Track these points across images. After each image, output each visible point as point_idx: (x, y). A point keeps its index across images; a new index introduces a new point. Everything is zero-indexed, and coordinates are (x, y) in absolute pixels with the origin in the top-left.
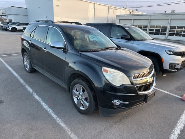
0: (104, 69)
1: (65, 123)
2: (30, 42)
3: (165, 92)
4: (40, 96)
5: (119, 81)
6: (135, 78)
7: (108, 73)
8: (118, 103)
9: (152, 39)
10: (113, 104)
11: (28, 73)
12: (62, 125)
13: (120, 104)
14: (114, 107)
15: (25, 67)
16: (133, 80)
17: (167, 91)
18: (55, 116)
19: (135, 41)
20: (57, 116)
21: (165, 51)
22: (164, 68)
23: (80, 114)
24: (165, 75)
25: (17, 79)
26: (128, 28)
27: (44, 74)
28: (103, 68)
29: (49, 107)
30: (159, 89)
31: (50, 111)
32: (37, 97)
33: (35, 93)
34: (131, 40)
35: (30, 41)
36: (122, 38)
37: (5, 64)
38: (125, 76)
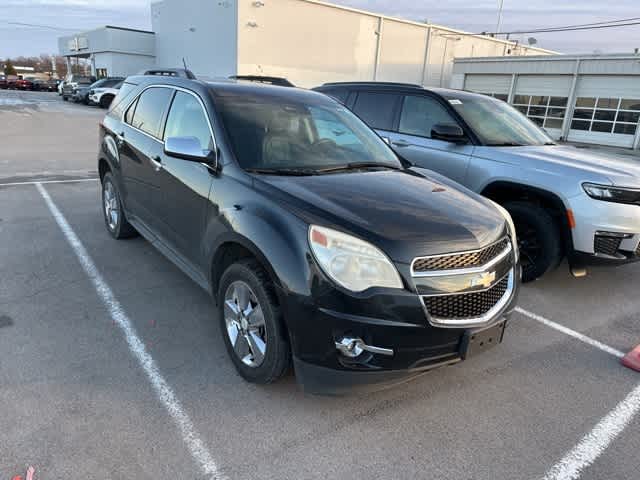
0: (314, 231)
1: (184, 405)
2: (121, 138)
3: (567, 331)
4: (128, 314)
5: (364, 274)
6: (421, 270)
7: (326, 244)
8: (359, 350)
9: (549, 141)
10: (339, 352)
11: (114, 237)
12: (174, 408)
13: (365, 353)
14: (341, 361)
15: (108, 220)
16: (413, 274)
17: (577, 331)
18: (157, 380)
19: (478, 147)
20: (163, 381)
21: (582, 184)
22: (577, 247)
23: (242, 379)
24: (582, 274)
25: (76, 257)
26: (460, 103)
27: (154, 244)
28: (313, 228)
29: (148, 350)
30: (546, 322)
31: (148, 363)
32: (119, 316)
33: (118, 303)
34: (465, 144)
35: (122, 135)
36: (434, 136)
37: (52, 206)
38: (385, 259)
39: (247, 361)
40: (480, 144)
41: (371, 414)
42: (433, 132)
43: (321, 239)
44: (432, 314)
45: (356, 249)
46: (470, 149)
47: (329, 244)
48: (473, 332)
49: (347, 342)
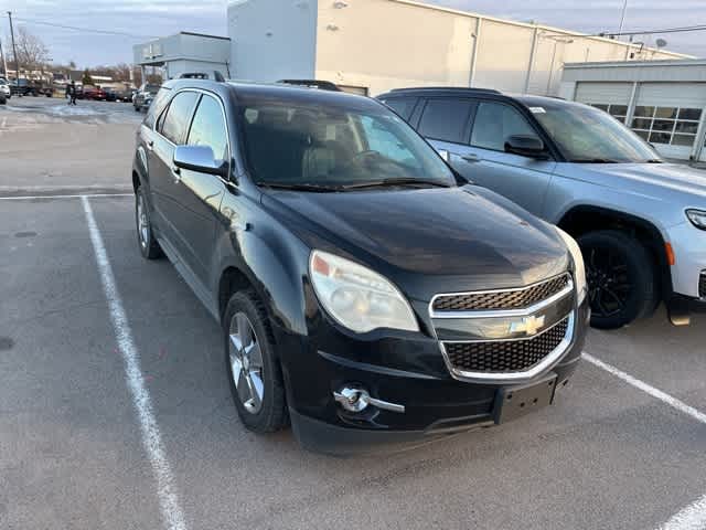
0: (317, 258)
1: (170, 451)
2: (150, 148)
3: (656, 393)
4: (137, 343)
5: (372, 311)
6: (444, 310)
7: (327, 274)
8: (363, 404)
10: (339, 404)
11: (144, 256)
12: (157, 455)
13: (370, 407)
14: (339, 414)
16: (432, 314)
18: (147, 419)
19: (563, 164)
20: (153, 422)
21: (686, 211)
22: (677, 288)
24: (686, 322)
25: (99, 276)
26: (543, 111)
27: (176, 266)
28: (316, 253)
29: (148, 386)
30: (629, 379)
31: (142, 399)
32: (126, 346)
33: (129, 329)
34: (546, 159)
35: (151, 145)
36: (508, 149)
37: (91, 221)
38: (398, 295)
39: (247, 405)
40: (563, 160)
41: (384, 481)
42: (507, 145)
43: (323, 268)
44: (456, 364)
45: (364, 281)
46: (551, 166)
47: (332, 274)
48: (508, 390)
49: (347, 393)
